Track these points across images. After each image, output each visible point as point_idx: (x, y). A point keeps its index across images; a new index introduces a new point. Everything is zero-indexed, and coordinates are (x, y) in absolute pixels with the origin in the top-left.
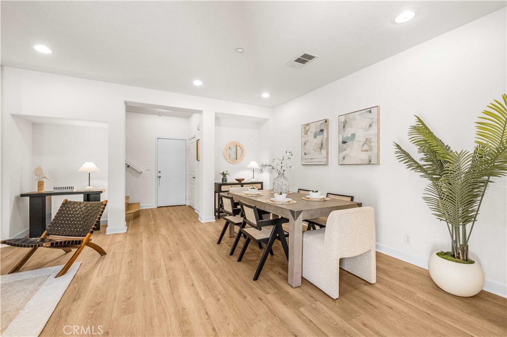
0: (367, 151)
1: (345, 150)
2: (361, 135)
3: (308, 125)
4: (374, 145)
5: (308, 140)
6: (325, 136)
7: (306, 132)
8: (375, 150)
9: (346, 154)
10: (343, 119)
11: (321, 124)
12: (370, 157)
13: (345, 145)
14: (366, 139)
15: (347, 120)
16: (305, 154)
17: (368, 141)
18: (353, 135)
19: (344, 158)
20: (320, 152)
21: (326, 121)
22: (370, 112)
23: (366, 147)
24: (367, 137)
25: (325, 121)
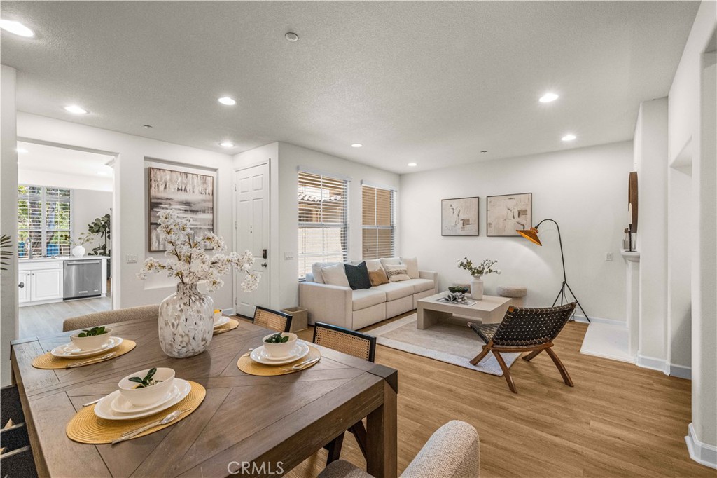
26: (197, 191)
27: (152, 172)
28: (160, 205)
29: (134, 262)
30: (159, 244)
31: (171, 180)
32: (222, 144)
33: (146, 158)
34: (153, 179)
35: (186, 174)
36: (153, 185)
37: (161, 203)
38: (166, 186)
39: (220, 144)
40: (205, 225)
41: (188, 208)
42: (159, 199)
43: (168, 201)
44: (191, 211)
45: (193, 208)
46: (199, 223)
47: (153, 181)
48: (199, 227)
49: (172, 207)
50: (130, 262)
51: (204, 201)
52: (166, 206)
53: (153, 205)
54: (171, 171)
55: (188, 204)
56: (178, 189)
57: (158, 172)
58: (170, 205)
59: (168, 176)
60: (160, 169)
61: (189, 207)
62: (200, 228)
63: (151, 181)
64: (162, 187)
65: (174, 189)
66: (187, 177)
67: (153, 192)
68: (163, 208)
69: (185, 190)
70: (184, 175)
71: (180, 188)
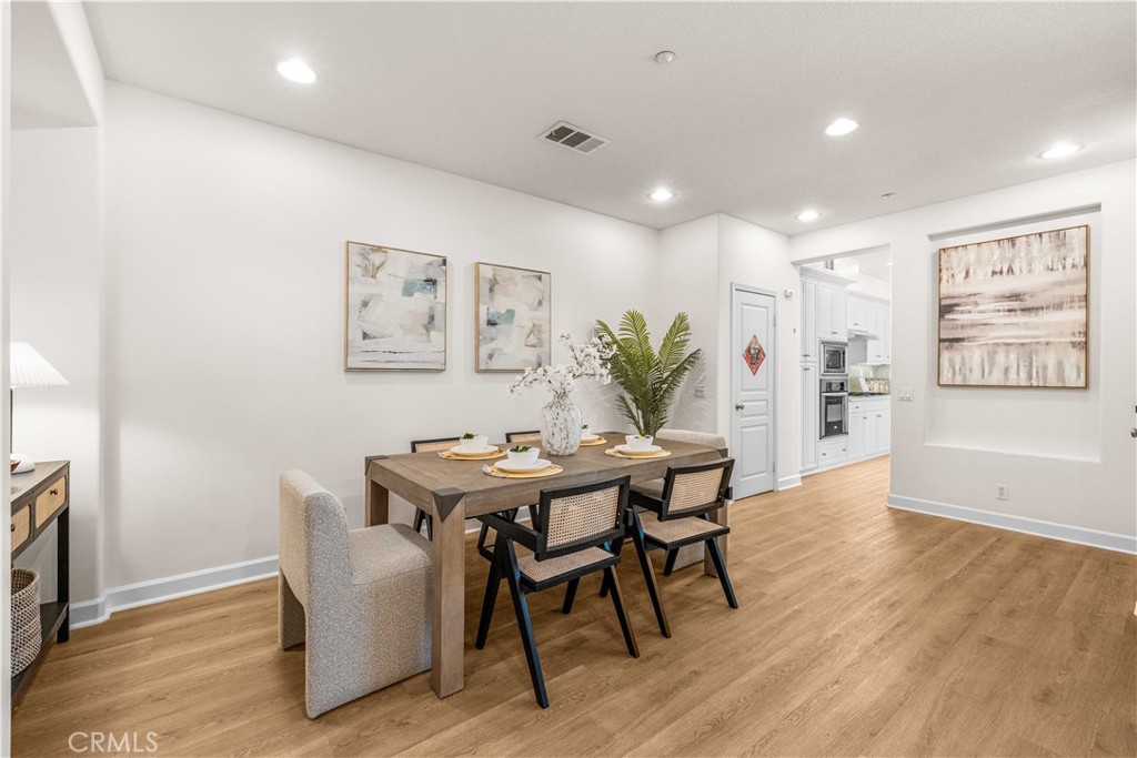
0: (534, 346)
1: (493, 339)
2: (525, 317)
3: (378, 249)
4: (545, 336)
5: (379, 296)
6: (441, 298)
7: (372, 272)
8: (547, 345)
9: (495, 349)
10: (487, 272)
11: (430, 264)
12: (539, 357)
13: (493, 330)
14: (534, 325)
15: (498, 278)
16: (365, 336)
17: (535, 329)
18: (511, 314)
19: (491, 357)
20: (424, 337)
21: (444, 262)
22: (540, 278)
23: (533, 340)
24: (536, 322)
25: (441, 260)
26: (1038, 266)
27: (943, 255)
28: (957, 308)
29: (908, 400)
30: (954, 374)
31: (978, 260)
32: (1045, 155)
33: (932, 237)
34: (944, 267)
35: (1012, 240)
36: (944, 277)
37: (957, 305)
38: (967, 273)
39: (1039, 156)
40: (1062, 335)
41: (1015, 305)
42: (954, 297)
43: (972, 299)
44: (1023, 310)
45: (1029, 303)
46: (1045, 333)
47: (944, 270)
48: (1043, 340)
49: (981, 308)
50: (902, 399)
51: (1061, 284)
52: (968, 308)
53: (945, 310)
54: (979, 244)
55: (1016, 297)
56: (994, 273)
57: (953, 253)
58: (976, 304)
59: (972, 254)
60: (956, 247)
61: (1018, 302)
62: (1047, 344)
63: (940, 271)
64: (960, 277)
65: (986, 275)
66: (1013, 245)
67: (946, 289)
68: (962, 313)
69: (1011, 270)
70: (1006, 245)
71: (998, 269)
